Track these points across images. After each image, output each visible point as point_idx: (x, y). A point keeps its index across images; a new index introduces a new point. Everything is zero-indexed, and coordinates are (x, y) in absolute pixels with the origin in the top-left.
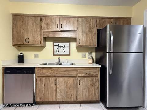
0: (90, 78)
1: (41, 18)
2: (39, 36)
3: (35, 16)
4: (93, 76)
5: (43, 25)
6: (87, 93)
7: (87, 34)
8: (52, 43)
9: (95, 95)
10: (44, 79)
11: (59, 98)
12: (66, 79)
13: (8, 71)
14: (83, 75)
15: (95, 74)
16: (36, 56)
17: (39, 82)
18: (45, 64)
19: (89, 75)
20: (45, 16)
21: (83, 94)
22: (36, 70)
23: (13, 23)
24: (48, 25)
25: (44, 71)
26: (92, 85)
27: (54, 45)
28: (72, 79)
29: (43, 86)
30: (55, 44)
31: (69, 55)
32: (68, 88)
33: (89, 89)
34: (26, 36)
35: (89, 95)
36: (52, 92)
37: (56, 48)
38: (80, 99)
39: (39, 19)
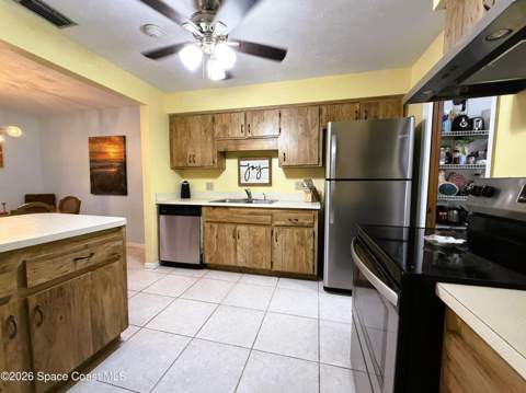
0: (297, 230)
1: (213, 117)
2: (210, 150)
3: (204, 114)
4: (302, 226)
5: (217, 129)
6: (291, 259)
7: (299, 141)
8: (236, 161)
9: (307, 263)
10: (216, 226)
11: (241, 262)
12: (252, 228)
13: (164, 209)
14: (283, 223)
15: (307, 222)
16: (210, 187)
17: (208, 230)
18: (224, 201)
19: (296, 225)
20: (220, 113)
21: (283, 260)
22: (203, 210)
23: (171, 130)
24: (225, 128)
25: (217, 212)
26: (302, 244)
27: (239, 166)
28: (263, 229)
29: (214, 237)
30: (242, 163)
31: (270, 184)
32: (256, 245)
33: (295, 251)
34: (190, 152)
35: (295, 263)
36: (228, 249)
37: (243, 170)
38: (276, 268)
39: (210, 119)
